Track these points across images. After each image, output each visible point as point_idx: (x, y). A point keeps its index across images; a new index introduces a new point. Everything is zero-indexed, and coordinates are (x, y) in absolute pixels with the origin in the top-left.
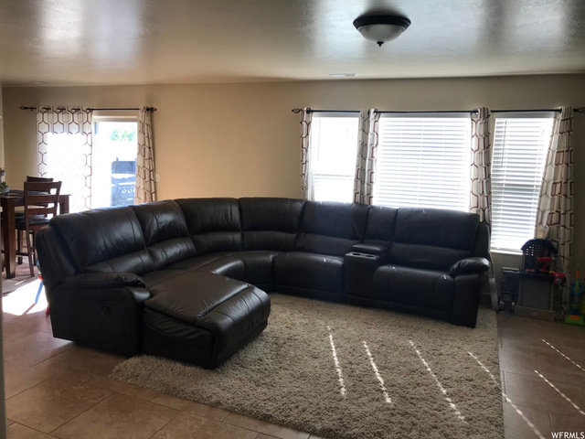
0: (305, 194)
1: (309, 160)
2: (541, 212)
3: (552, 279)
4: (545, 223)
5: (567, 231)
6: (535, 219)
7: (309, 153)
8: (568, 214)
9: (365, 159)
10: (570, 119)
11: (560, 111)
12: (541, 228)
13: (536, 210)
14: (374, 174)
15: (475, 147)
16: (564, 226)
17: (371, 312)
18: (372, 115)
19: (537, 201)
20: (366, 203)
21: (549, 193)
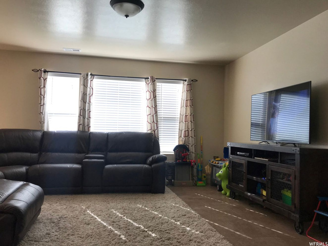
0: (42, 126)
1: (45, 103)
2: (180, 131)
3: (189, 164)
4: (183, 136)
5: (193, 139)
6: (178, 135)
7: (45, 98)
8: (193, 130)
9: (86, 103)
10: (191, 84)
11: (186, 80)
12: (181, 139)
13: (178, 130)
14: (91, 112)
15: (148, 98)
16: (192, 137)
17: (103, 195)
18: (89, 77)
19: (178, 126)
20: (86, 130)
21: (184, 121)
